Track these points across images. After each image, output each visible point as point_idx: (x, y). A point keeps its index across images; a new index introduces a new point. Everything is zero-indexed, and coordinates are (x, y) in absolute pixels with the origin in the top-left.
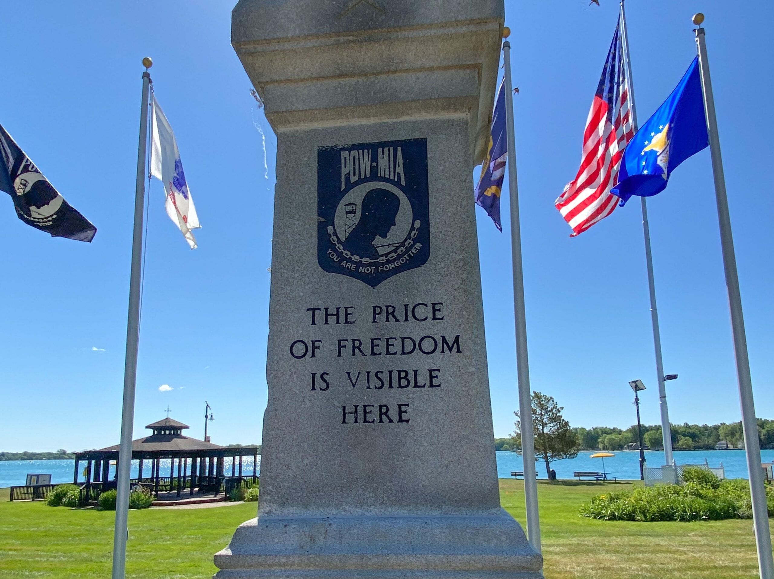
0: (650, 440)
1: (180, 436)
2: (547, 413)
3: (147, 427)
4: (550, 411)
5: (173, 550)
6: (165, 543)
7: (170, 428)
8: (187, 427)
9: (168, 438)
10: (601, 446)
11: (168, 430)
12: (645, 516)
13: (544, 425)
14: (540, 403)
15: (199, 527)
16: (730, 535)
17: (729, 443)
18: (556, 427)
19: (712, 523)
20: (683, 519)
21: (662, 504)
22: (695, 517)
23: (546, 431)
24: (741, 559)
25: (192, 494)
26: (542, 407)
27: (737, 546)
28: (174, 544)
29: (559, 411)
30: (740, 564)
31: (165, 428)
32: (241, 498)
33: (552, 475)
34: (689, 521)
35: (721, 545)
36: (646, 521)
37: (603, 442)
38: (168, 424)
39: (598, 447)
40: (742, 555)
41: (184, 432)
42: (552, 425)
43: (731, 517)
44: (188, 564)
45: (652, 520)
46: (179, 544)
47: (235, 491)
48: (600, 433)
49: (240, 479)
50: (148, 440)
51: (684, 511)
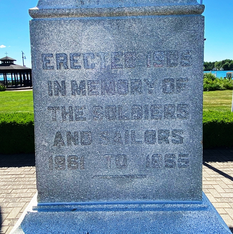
1: (13, 64)
5: (17, 104)
6: (13, 102)
11: (7, 61)
15: (26, 97)
16: (216, 95)
17: (217, 68)
22: (206, 90)
24: (220, 102)
27: (218, 98)
28: (17, 102)
30: (219, 103)
35: (213, 98)
40: (220, 100)
44: (23, 108)
46: (18, 102)
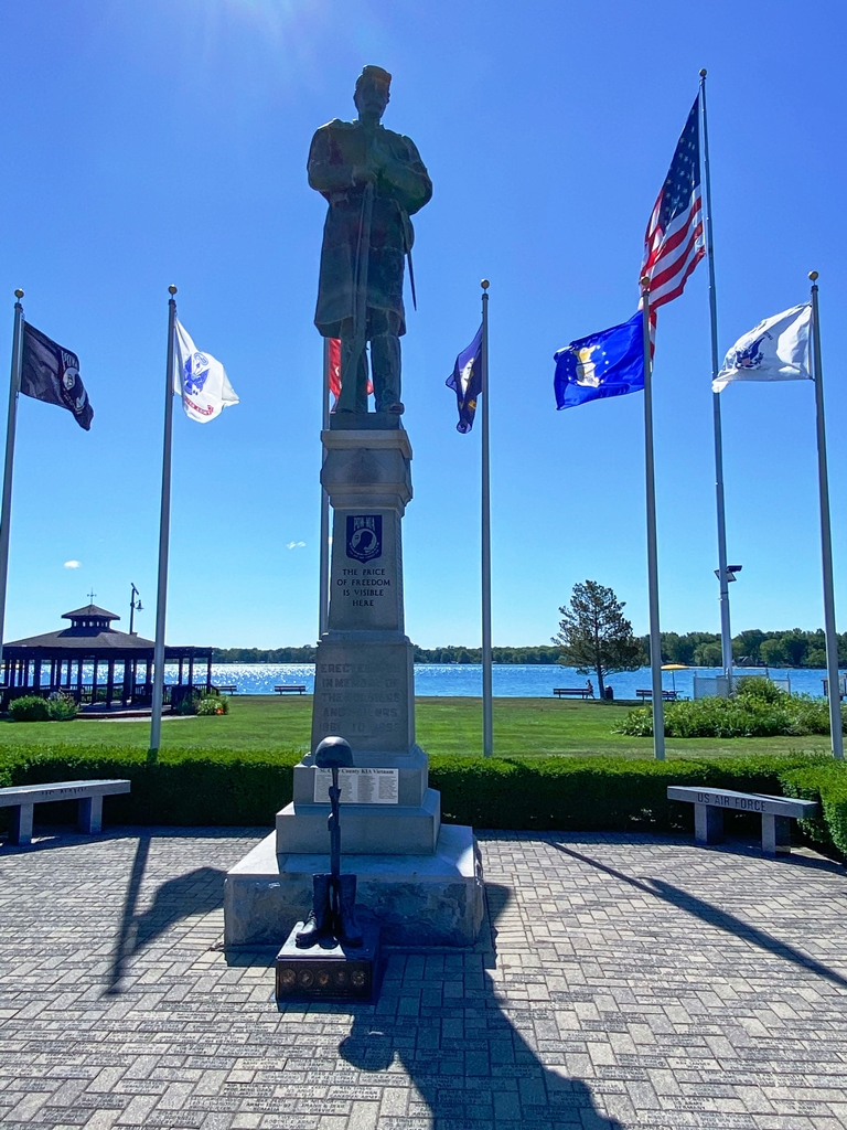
0: (768, 652)
1: (107, 630)
2: (602, 610)
3: (64, 617)
4: (606, 608)
7: (95, 618)
8: (118, 618)
9: (94, 632)
10: (697, 660)
11: (91, 620)
12: (683, 732)
13: (598, 626)
14: (594, 596)
18: (613, 630)
19: (754, 740)
20: (724, 736)
21: (704, 718)
22: (739, 733)
23: (600, 634)
25: (125, 707)
26: (598, 603)
29: (620, 608)
31: (88, 619)
32: (193, 712)
33: (608, 695)
34: (731, 737)
36: (684, 737)
37: (701, 654)
38: (92, 614)
39: (693, 662)
41: (113, 625)
42: (607, 626)
43: (779, 734)
45: (691, 736)
47: (185, 703)
48: (697, 641)
49: (190, 687)
50: (65, 633)
51: (727, 726)
